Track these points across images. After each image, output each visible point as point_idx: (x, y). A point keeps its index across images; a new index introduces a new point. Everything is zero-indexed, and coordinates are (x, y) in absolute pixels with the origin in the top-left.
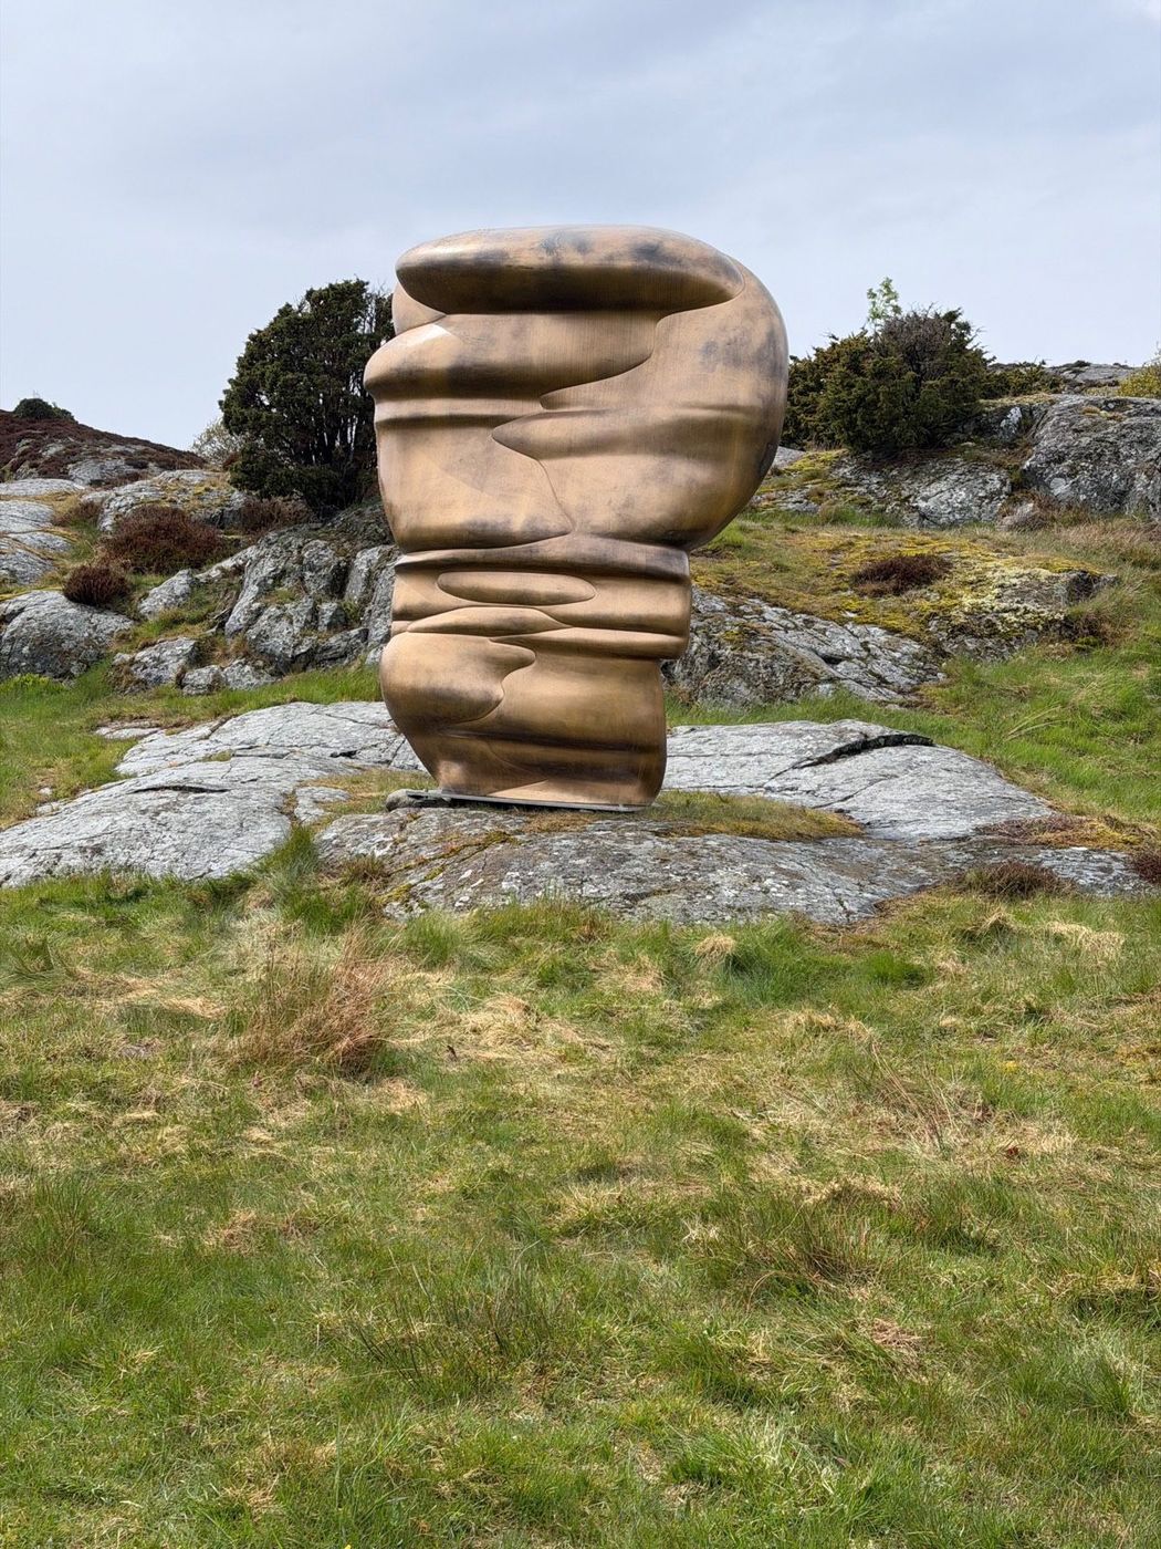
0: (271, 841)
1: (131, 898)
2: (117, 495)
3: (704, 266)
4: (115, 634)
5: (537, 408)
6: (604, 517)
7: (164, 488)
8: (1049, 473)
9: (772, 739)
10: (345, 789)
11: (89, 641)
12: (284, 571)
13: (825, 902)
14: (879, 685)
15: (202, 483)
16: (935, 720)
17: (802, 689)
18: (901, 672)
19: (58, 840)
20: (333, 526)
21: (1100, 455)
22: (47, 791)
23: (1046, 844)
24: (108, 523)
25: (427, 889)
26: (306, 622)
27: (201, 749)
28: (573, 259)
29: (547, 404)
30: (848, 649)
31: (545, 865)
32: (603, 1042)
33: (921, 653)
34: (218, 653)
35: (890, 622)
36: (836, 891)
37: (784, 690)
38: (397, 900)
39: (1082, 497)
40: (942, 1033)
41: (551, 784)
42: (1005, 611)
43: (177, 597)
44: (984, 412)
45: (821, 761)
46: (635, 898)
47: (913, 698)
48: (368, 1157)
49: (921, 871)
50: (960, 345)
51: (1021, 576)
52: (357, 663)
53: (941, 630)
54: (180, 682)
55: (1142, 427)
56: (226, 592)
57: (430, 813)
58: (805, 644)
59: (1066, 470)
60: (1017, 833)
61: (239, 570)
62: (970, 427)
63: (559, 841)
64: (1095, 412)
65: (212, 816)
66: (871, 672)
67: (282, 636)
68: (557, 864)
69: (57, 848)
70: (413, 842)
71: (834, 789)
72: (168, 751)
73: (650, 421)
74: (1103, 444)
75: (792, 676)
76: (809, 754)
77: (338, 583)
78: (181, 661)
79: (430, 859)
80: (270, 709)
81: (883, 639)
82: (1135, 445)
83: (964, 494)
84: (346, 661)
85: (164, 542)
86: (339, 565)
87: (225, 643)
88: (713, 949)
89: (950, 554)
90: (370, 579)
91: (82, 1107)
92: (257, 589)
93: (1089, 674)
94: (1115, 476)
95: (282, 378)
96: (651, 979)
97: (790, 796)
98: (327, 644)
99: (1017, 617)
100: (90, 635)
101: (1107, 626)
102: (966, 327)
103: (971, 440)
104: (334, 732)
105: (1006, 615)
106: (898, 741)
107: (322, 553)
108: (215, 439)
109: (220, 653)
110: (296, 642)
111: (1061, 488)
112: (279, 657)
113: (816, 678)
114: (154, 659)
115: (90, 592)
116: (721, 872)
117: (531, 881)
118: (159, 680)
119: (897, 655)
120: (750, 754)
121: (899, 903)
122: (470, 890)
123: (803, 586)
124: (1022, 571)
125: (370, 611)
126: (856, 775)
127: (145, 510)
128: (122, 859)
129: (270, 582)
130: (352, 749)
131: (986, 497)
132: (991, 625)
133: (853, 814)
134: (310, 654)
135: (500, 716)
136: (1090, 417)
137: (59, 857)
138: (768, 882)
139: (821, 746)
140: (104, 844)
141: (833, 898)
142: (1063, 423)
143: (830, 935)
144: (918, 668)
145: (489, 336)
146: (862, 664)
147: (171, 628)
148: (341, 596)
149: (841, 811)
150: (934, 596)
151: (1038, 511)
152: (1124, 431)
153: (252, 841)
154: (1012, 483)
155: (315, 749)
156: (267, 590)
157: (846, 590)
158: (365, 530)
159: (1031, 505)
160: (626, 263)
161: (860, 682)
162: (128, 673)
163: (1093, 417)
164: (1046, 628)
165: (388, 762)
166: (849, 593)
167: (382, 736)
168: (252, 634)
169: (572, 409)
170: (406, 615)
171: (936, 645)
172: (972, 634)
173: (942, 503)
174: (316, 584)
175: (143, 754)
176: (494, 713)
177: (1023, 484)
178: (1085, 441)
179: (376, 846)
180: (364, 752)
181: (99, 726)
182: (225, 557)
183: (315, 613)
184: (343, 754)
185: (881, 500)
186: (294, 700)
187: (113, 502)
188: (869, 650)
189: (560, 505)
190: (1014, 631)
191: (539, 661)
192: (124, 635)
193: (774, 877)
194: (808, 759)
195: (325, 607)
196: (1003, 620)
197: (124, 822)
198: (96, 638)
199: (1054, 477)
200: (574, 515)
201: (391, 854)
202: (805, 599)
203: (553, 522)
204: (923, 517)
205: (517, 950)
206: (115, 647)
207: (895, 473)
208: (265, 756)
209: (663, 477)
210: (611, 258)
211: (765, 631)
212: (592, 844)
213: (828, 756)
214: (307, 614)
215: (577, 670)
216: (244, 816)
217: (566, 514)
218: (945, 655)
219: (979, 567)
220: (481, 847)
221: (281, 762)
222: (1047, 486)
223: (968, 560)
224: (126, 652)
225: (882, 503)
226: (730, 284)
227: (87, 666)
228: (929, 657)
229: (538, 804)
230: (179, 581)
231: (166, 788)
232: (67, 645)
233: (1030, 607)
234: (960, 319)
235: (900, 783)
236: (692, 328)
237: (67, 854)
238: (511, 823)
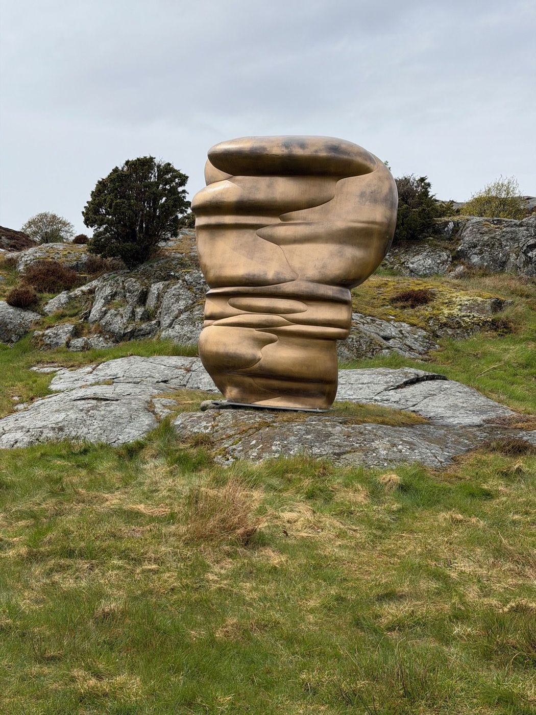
0: (147, 425)
1: (82, 452)
2: (25, 255)
3: (360, 156)
4: (33, 321)
5: (278, 221)
6: (312, 273)
7: (47, 252)
8: (470, 253)
9: (373, 376)
10: (174, 399)
11: (20, 324)
12: (116, 293)
13: (428, 456)
14: (410, 350)
15: (65, 249)
16: (440, 368)
17: (375, 352)
18: (419, 344)
19: (40, 424)
20: (138, 272)
21: (493, 245)
22: (16, 398)
23: (521, 429)
24: (21, 268)
25: (234, 449)
26: (130, 317)
27: (91, 378)
28: (298, 152)
29: (283, 219)
30: (393, 333)
31: (292, 438)
32: (354, 527)
33: (427, 336)
34: (86, 331)
35: (411, 321)
36: (432, 451)
37: (366, 352)
38: (220, 455)
39: (486, 264)
40: (514, 523)
41: (283, 398)
42: (464, 316)
43: (62, 304)
44: (437, 224)
45: (398, 387)
46: (339, 455)
47: (427, 357)
48: (270, 588)
49: (466, 441)
50: (426, 193)
51: (469, 300)
52: (156, 337)
53: (435, 325)
54: (68, 345)
55: (512, 232)
56: (86, 302)
57: (226, 412)
58: (373, 331)
59: (478, 251)
60: (504, 424)
61: (92, 291)
62: (431, 230)
63: (295, 426)
64: (489, 225)
65: (115, 412)
66: (405, 344)
67: (118, 324)
68: (297, 438)
69: (40, 428)
70: (222, 426)
71: (407, 401)
72: (74, 379)
73: (334, 228)
74: (495, 240)
75: (369, 346)
76: (392, 384)
77: (143, 298)
78: (68, 335)
79: (233, 435)
80: (121, 359)
81: (409, 329)
82: (509, 240)
83: (430, 261)
84: (150, 336)
85: (52, 278)
86: (143, 290)
87: (89, 327)
88: (390, 480)
89: (433, 289)
90: (159, 297)
91: (120, 563)
92: (103, 301)
93: (507, 347)
94: (501, 255)
95: (115, 202)
96: (363, 495)
97: (387, 404)
98: (140, 328)
99: (470, 319)
100: (21, 322)
101: (512, 324)
102: (429, 185)
103: (431, 237)
104: (156, 371)
105: (464, 318)
106: (432, 378)
107: (134, 284)
108: (32, 226)
109: (87, 331)
110: (125, 326)
111: (475, 259)
112: (117, 334)
113: (381, 347)
114: (54, 334)
115: (20, 302)
116: (377, 442)
117: (286, 446)
118: (57, 343)
119: (416, 336)
120: (363, 384)
121: (462, 457)
122: (256, 450)
123: (368, 303)
124: (469, 298)
125: (160, 312)
126: (416, 394)
127: (40, 262)
128: (74, 434)
129: (109, 298)
130: (166, 379)
131: (440, 263)
132: (458, 323)
133: (420, 413)
134: (132, 332)
135: (261, 367)
136: (487, 227)
137: (42, 432)
138: (400, 447)
139: (397, 380)
140: (64, 426)
141: (432, 455)
142: (475, 230)
143: (437, 473)
144: (426, 343)
145: (255, 187)
146: (401, 340)
147: (61, 319)
148: (145, 305)
149: (414, 411)
150: (430, 309)
151: (466, 270)
152: (504, 234)
153: (137, 425)
154: (452, 257)
155: (148, 379)
156: (109, 301)
157: (387, 306)
158: (155, 274)
159: (462, 267)
160: (323, 154)
161: (401, 349)
162: (41, 340)
163: (488, 227)
164: (483, 325)
165: (185, 385)
166: (389, 307)
167: (180, 373)
168: (103, 322)
169: (295, 222)
170: (213, 317)
171: (434, 332)
172: (450, 327)
173: (420, 265)
174: (132, 299)
175: (62, 381)
176: (257, 365)
177: (458, 257)
178: (486, 238)
179: (203, 428)
180: (172, 380)
181: (32, 366)
182: (82, 285)
183: (133, 313)
184: (162, 382)
185: (391, 263)
186: (132, 355)
187: (24, 258)
188: (402, 334)
189: (290, 266)
190: (469, 326)
191: (279, 339)
192: (37, 322)
193: (402, 445)
194: (392, 386)
195: (138, 310)
196: (464, 321)
197: (72, 415)
198: (24, 323)
199: (472, 254)
200: (298, 272)
201: (212, 432)
202: (369, 310)
203: (287, 275)
204: (411, 271)
205: (290, 480)
206: (33, 328)
207: (397, 251)
208: (129, 383)
209: (341, 254)
210: (316, 151)
211: (354, 325)
212: (312, 428)
213: (401, 385)
214: (130, 313)
215: (297, 344)
216: (131, 412)
217: (293, 271)
218: (437, 336)
219: (449, 296)
220: (258, 429)
221: (139, 385)
222: (469, 258)
223: (443, 292)
224: (39, 330)
225: (392, 265)
226: (372, 165)
227: (20, 337)
228: (431, 337)
229: (277, 408)
230: (63, 296)
231: (89, 398)
232: (10, 327)
233: (476, 315)
234: (427, 181)
235: (439, 398)
236: (354, 185)
237: (46, 431)
238: (269, 418)
